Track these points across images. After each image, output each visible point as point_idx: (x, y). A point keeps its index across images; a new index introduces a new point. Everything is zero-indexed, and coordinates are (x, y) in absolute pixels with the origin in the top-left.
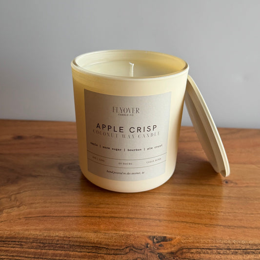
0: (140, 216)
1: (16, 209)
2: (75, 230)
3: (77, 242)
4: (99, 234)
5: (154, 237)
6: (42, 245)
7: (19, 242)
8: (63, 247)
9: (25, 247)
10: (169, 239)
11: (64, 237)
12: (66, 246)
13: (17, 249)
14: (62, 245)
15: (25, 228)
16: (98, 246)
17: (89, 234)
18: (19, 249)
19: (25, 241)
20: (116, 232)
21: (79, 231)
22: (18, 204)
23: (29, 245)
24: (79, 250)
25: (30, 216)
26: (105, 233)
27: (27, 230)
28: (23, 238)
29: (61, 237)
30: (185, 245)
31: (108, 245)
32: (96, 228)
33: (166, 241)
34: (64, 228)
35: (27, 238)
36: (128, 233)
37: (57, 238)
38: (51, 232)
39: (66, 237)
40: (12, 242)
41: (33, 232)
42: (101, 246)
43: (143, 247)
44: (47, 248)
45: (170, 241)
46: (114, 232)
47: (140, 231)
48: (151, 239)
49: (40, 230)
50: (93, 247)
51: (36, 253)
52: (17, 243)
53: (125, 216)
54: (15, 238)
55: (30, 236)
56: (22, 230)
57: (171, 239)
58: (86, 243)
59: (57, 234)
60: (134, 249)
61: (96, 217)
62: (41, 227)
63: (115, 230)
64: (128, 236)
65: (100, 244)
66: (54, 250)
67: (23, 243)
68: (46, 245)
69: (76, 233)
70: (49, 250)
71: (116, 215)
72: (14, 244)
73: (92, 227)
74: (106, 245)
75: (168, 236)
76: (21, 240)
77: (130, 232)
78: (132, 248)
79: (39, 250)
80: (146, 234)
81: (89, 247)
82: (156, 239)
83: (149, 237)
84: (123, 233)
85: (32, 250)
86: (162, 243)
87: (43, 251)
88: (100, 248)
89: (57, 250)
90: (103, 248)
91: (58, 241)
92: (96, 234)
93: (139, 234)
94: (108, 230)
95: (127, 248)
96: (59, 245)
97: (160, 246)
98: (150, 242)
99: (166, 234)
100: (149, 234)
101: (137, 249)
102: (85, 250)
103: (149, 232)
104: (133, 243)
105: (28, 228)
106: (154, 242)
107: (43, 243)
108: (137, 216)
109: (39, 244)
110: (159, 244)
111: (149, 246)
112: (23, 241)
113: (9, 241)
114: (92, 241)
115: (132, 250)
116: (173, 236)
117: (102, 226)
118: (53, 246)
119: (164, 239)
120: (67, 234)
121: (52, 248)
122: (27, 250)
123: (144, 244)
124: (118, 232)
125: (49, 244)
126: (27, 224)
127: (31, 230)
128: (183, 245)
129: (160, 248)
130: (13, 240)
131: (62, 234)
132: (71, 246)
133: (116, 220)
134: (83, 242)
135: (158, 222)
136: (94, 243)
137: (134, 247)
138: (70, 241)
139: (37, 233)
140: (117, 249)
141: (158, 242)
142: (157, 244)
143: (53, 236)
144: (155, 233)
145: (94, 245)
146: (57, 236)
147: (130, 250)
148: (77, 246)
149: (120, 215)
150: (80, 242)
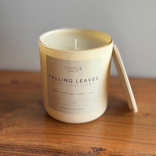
0: (87, 135)
1: (11, 127)
2: (46, 142)
3: (47, 149)
4: (61, 145)
5: (95, 148)
6: (25, 150)
7: (12, 147)
8: (38, 152)
9: (15, 151)
10: (104, 149)
11: (39, 145)
12: (40, 151)
13: (10, 152)
14: (38, 150)
15: (16, 139)
16: (60, 152)
17: (55, 144)
18: (12, 152)
19: (16, 147)
20: (71, 144)
21: (49, 142)
22: (12, 124)
23: (18, 149)
24: (47, 154)
25: (20, 132)
26: (64, 144)
27: (17, 140)
28: (15, 145)
29: (37, 145)
30: (114, 153)
31: (66, 151)
32: (59, 141)
33: (102, 151)
34: (39, 140)
35: (17, 146)
36: (79, 145)
37: (35, 146)
38: (32, 142)
39: (41, 146)
40: (8, 147)
41: (21, 142)
42: (61, 152)
43: (87, 153)
44: (28, 152)
45: (104, 150)
46: (70, 144)
47: (86, 144)
48: (92, 149)
49: (25, 141)
50: (56, 152)
51: (22, 154)
52: (11, 148)
53: (78, 134)
54: (10, 145)
55: (19, 144)
56: (14, 141)
57: (105, 150)
58: (53, 149)
59: (35, 144)
60: (81, 155)
61: (60, 134)
62: (26, 139)
63: (71, 143)
64: (78, 147)
65: (61, 151)
66: (32, 153)
67: (14, 148)
68: (28, 150)
69: (46, 144)
70: (30, 153)
71: (72, 134)
72: (9, 149)
73: (57, 140)
74: (64, 151)
75: (104, 148)
76: (13, 147)
77: (80, 144)
78: (80, 154)
79: (24, 153)
80: (89, 145)
81: (54, 152)
82: (96, 149)
83: (92, 148)
84: (75, 144)
85: (20, 153)
86: (99, 152)
87: (26, 153)
88: (60, 153)
89: (34, 153)
90: (62, 153)
91: (35, 148)
92: (59, 144)
93: (85, 145)
94: (67, 142)
95: (77, 154)
96: (36, 150)
97: (97, 153)
98: (92, 151)
99: (103, 146)
100: (92, 146)
101: (83, 154)
102: (51, 154)
103: (92, 145)
104: (81, 151)
105: (17, 139)
106: (94, 151)
107: (26, 149)
108: (85, 135)
109: (24, 149)
110: (97, 152)
111: (91, 153)
112: (15, 147)
113: (6, 147)
114: (56, 149)
115: (80, 155)
116: (107, 148)
117: (63, 140)
118: (32, 151)
119: (101, 149)
120: (41, 144)
121: (31, 152)
122: (16, 152)
123: (87, 152)
124: (72, 144)
125: (30, 149)
126: (17, 137)
127: (20, 140)
128: (112, 153)
129: (97, 154)
130: (9, 146)
131: (38, 143)
132: (43, 151)
133: (72, 137)
134: (51, 149)
135: (98, 139)
136: (57, 150)
137: (81, 153)
138: (42, 148)
139: (23, 143)
140: (71, 154)
141: (96, 151)
142: (96, 152)
143: (32, 145)
144: (95, 145)
145: (57, 151)
146: (35, 145)
147: (79, 155)
148: (47, 151)
149: (75, 134)
150: (49, 149)
